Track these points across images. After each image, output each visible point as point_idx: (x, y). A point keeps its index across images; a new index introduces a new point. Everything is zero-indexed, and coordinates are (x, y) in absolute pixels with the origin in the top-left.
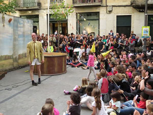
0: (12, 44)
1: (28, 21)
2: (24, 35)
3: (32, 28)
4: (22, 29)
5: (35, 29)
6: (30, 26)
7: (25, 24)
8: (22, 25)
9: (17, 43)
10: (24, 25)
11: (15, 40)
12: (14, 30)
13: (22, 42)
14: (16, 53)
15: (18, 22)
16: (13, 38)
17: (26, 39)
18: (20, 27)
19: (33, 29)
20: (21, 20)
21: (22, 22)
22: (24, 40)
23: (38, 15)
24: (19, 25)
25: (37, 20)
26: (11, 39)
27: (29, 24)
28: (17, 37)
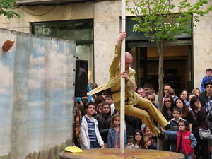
0: (8, 121)
1: (61, 47)
2: (45, 93)
3: (73, 66)
4: (41, 71)
5: (81, 70)
6: (67, 62)
7: (52, 55)
8: (41, 59)
9: (23, 116)
10: (47, 60)
11: (18, 106)
12: (15, 77)
13: (39, 114)
14: (20, 149)
15: (30, 50)
16: (11, 101)
17: (53, 103)
18: (36, 66)
19: (77, 70)
20: (39, 44)
21: (41, 50)
22: (46, 109)
23: (92, 20)
24: (32, 59)
25: (86, 37)
26: (6, 106)
27: (62, 56)
28: (25, 97)
